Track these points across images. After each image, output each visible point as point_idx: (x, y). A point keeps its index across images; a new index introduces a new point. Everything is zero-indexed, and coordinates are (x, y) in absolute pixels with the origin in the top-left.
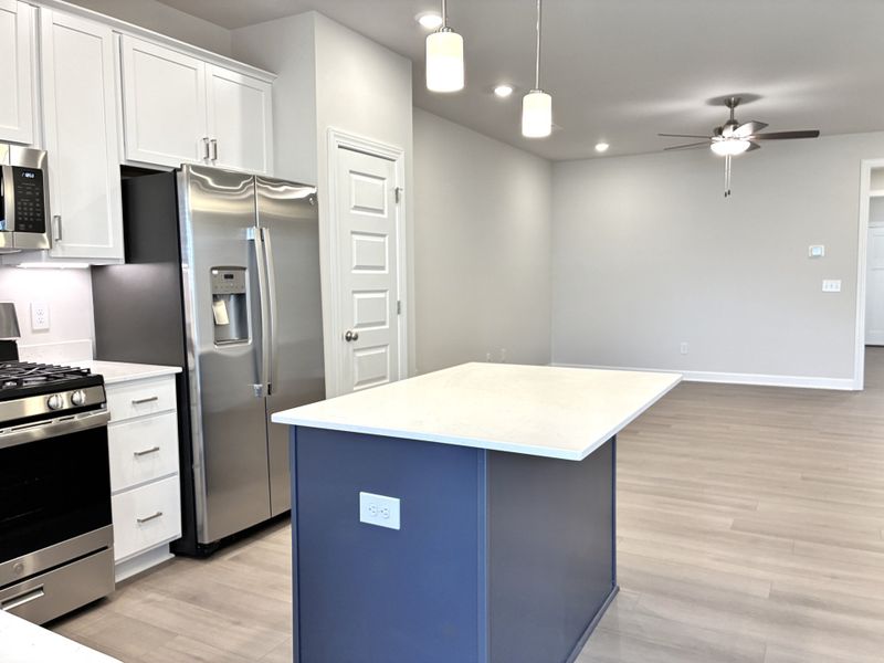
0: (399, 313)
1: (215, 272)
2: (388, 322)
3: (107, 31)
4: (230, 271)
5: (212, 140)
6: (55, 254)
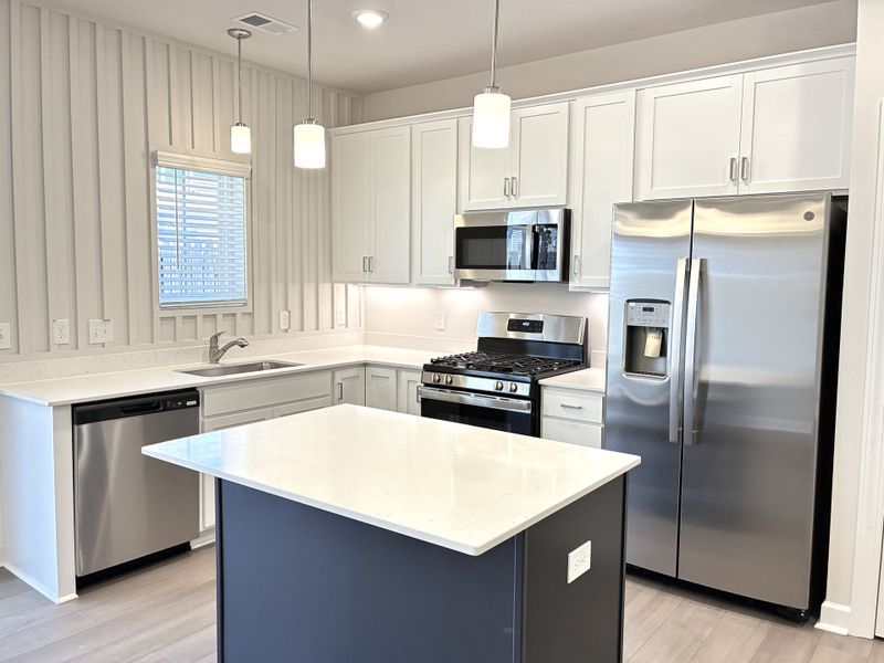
1: (631, 304)
3: (631, 92)
4: (649, 304)
5: (744, 159)
6: (573, 284)
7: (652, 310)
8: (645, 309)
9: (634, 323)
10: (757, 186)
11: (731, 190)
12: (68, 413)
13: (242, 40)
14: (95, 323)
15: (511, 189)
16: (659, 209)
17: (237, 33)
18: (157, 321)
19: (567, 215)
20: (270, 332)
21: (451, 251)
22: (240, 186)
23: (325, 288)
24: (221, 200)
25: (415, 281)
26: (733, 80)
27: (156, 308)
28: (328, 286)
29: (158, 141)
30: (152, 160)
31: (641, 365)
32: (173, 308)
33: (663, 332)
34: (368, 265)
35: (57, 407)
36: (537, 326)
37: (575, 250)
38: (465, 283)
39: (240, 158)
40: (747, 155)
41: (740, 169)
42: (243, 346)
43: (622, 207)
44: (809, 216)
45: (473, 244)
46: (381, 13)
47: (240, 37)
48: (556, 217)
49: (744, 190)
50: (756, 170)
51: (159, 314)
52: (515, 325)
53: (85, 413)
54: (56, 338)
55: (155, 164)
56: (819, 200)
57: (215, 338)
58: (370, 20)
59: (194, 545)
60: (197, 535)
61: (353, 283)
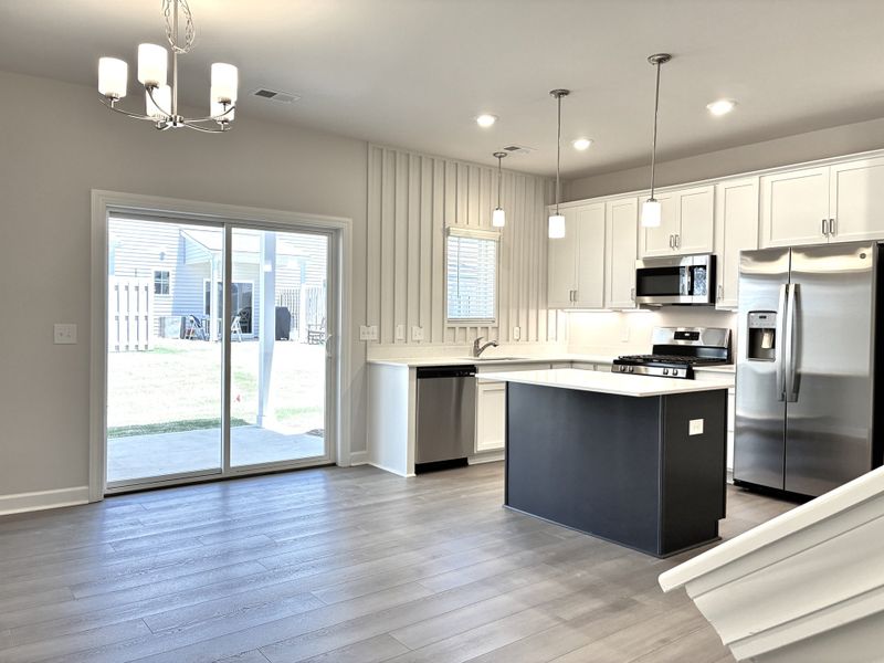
1: (752, 314)
3: (756, 179)
4: (763, 314)
5: (831, 220)
6: (719, 305)
7: (765, 317)
8: (761, 317)
9: (755, 326)
10: (841, 237)
11: (824, 240)
12: (415, 372)
13: (501, 159)
14: (415, 328)
15: (675, 242)
16: (772, 254)
17: (499, 155)
18: (446, 329)
19: (714, 259)
20: (508, 340)
21: (633, 284)
22: (492, 246)
23: (543, 313)
24: (480, 255)
25: (607, 306)
26: (824, 170)
27: (446, 321)
28: (545, 311)
29: (450, 221)
30: (446, 232)
31: (760, 353)
32: (454, 322)
33: (773, 331)
34: (574, 296)
35: (411, 367)
36: (695, 336)
37: (719, 282)
38: (644, 306)
39: (494, 229)
40: (834, 217)
41: (829, 226)
42: (496, 346)
43: (745, 253)
44: (863, 256)
45: (648, 280)
46: (588, 138)
47: (500, 157)
48: (705, 261)
49: (832, 240)
50: (840, 228)
51: (447, 325)
52: (679, 336)
53: (424, 373)
54: (397, 337)
55: (448, 235)
56: (868, 247)
57: (477, 342)
58: (582, 145)
59: (470, 462)
60: (474, 456)
61: (562, 309)
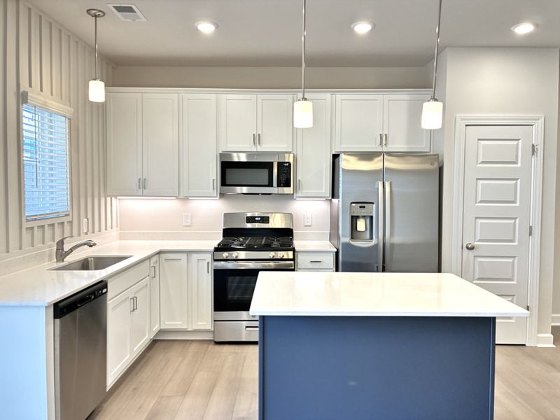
0: (530, 234)
1: (354, 205)
2: (517, 241)
3: (328, 96)
4: (363, 204)
5: (386, 135)
6: (298, 195)
7: (364, 207)
8: (361, 207)
9: (355, 214)
10: (391, 147)
13: (98, 18)
17: (93, 12)
18: (24, 230)
20: (79, 235)
21: (214, 175)
25: (182, 195)
27: (24, 220)
28: (104, 199)
29: (24, 86)
32: (33, 220)
33: (372, 217)
34: (142, 184)
36: (265, 220)
37: (299, 177)
40: (387, 132)
41: (383, 139)
42: (91, 246)
46: (215, 24)
47: (96, 15)
49: (385, 149)
50: (390, 141)
51: (25, 225)
52: (250, 219)
58: (206, 28)
61: (116, 197)
